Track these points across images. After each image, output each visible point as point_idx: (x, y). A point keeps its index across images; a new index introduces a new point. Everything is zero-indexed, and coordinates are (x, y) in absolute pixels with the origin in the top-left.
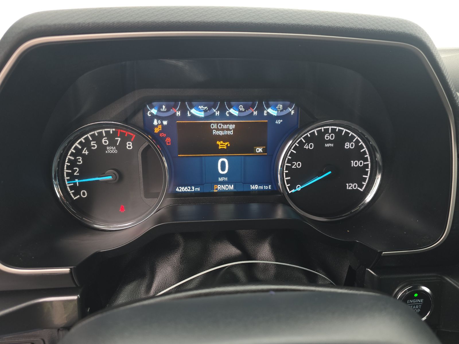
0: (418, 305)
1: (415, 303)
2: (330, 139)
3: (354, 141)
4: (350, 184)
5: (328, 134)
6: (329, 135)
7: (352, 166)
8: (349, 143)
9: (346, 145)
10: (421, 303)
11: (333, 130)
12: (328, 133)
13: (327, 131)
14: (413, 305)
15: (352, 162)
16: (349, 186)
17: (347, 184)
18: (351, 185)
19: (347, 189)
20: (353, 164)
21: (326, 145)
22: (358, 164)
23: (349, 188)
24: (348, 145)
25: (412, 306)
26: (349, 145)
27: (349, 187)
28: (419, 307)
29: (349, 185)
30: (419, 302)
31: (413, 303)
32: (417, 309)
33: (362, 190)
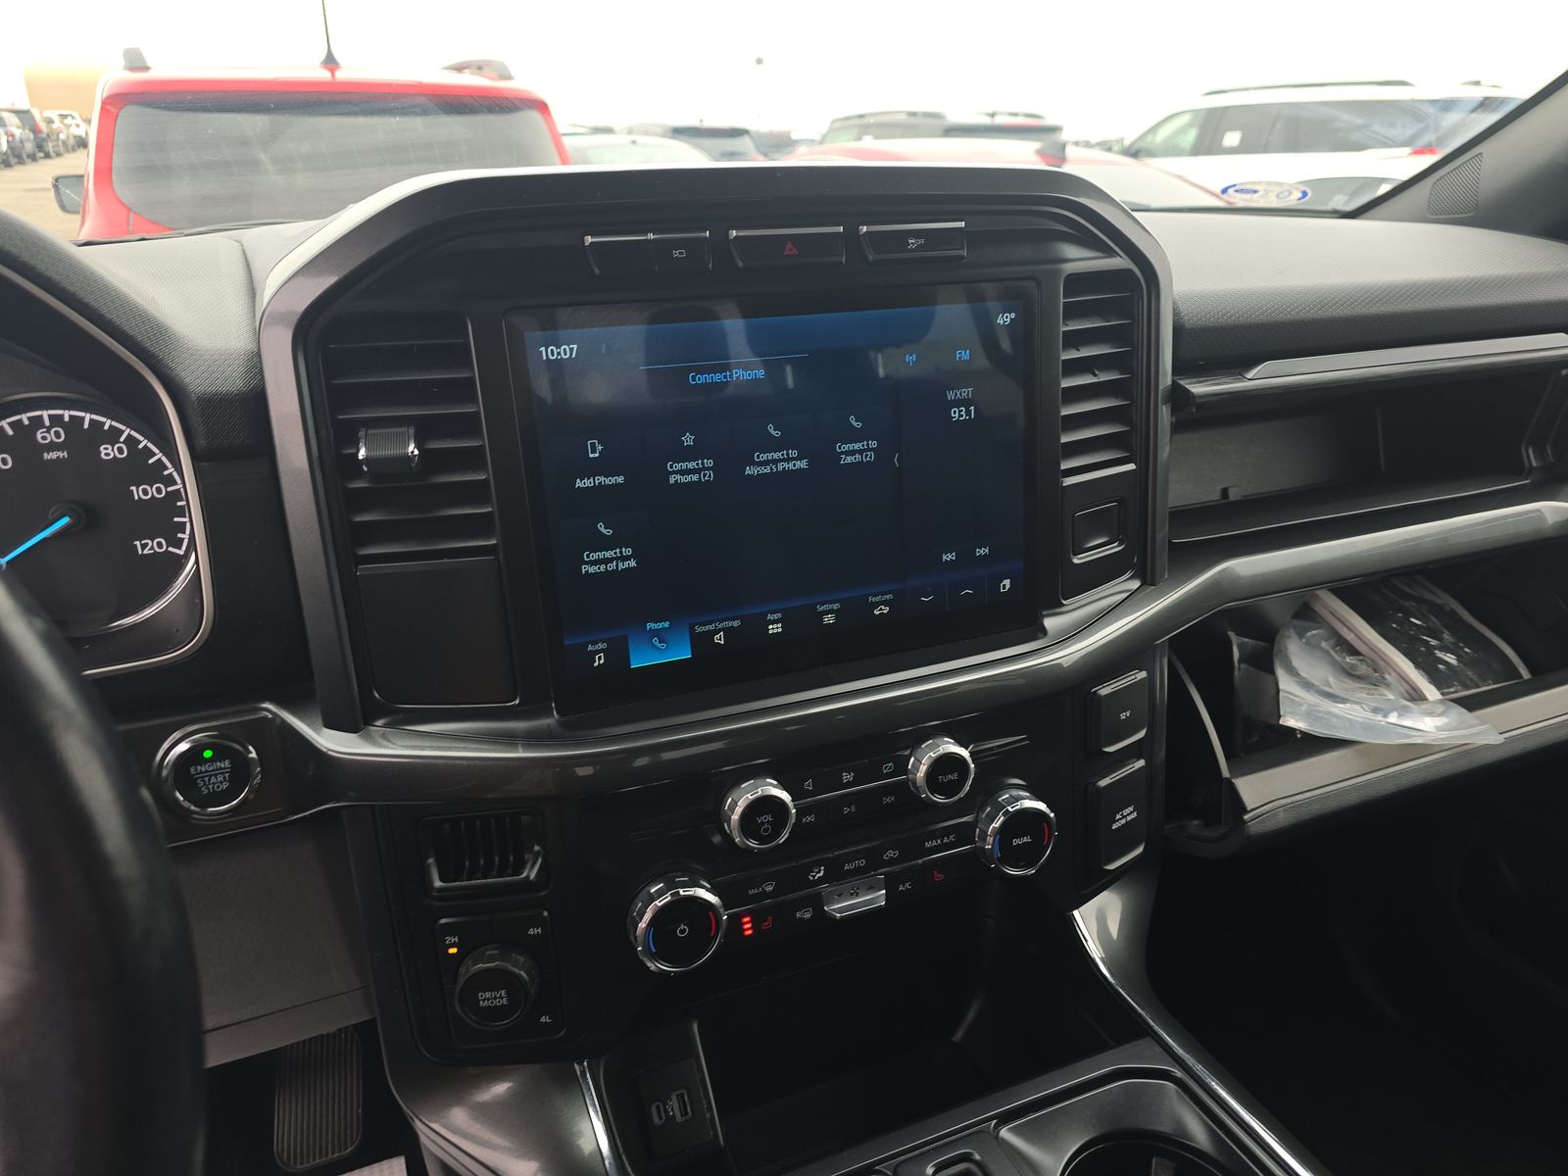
0: (223, 773)
1: (213, 770)
2: (52, 440)
3: (122, 439)
4: (143, 542)
5: (45, 430)
6: (48, 432)
7: (136, 498)
8: (110, 447)
9: (104, 452)
10: (225, 768)
11: (56, 420)
12: (42, 425)
13: (37, 422)
14: (211, 776)
15: (133, 488)
16: (144, 546)
17: (135, 543)
18: (147, 544)
19: (140, 552)
20: (137, 492)
21: (47, 456)
22: (152, 491)
23: (146, 552)
24: (107, 452)
25: (207, 779)
26: (113, 450)
27: (143, 550)
28: (224, 778)
29: (141, 545)
30: (221, 768)
31: (206, 771)
32: (221, 782)
33: (181, 552)
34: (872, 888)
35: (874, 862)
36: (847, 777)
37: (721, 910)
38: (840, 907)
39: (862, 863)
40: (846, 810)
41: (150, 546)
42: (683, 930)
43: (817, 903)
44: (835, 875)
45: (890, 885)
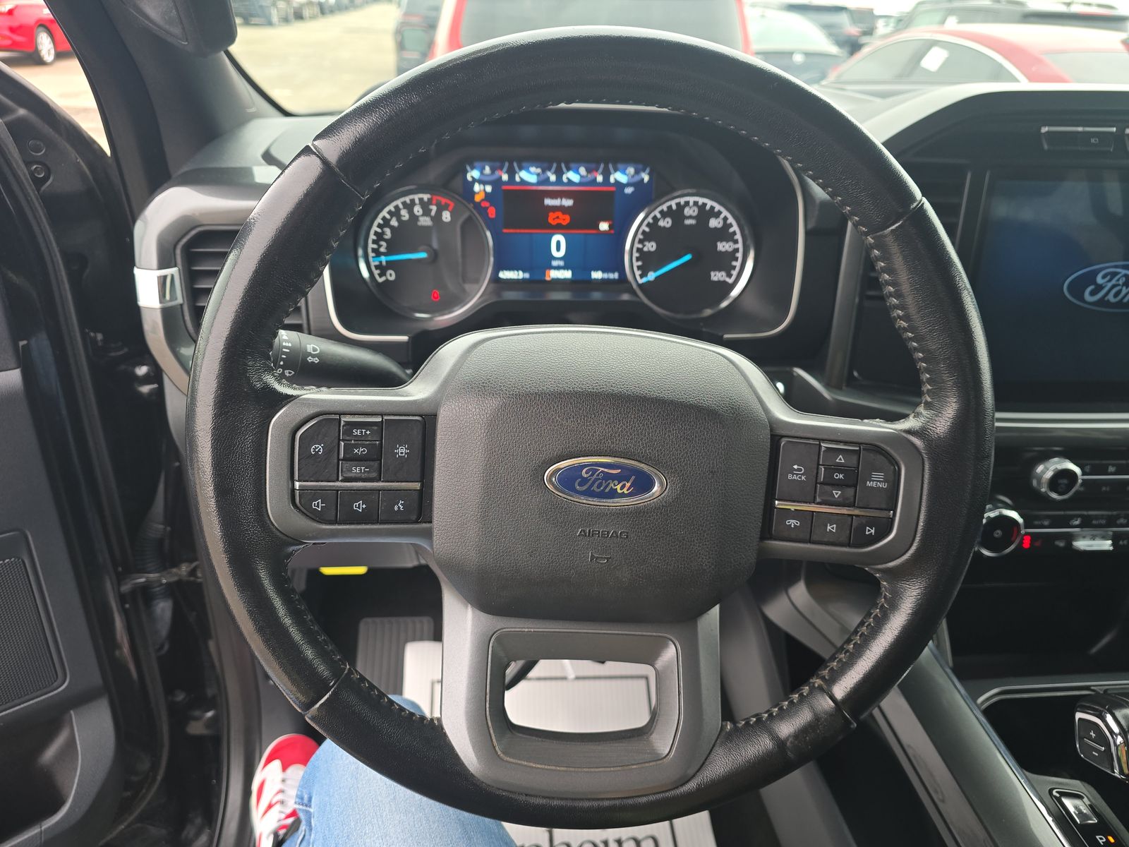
2: (691, 214)
3: (721, 217)
6: (690, 209)
7: (719, 249)
8: (715, 220)
9: (712, 223)
12: (689, 205)
13: (687, 203)
15: (718, 245)
17: (711, 273)
19: (712, 279)
21: (685, 222)
22: (727, 247)
23: (715, 279)
24: (714, 223)
27: (714, 277)
29: (714, 274)
33: (730, 281)
34: (1104, 538)
35: (1111, 522)
36: (1111, 469)
37: (1022, 527)
38: (1082, 544)
39: (1103, 522)
40: (1104, 489)
41: (717, 276)
42: (998, 533)
43: (1070, 538)
44: (1087, 523)
45: (1116, 539)
